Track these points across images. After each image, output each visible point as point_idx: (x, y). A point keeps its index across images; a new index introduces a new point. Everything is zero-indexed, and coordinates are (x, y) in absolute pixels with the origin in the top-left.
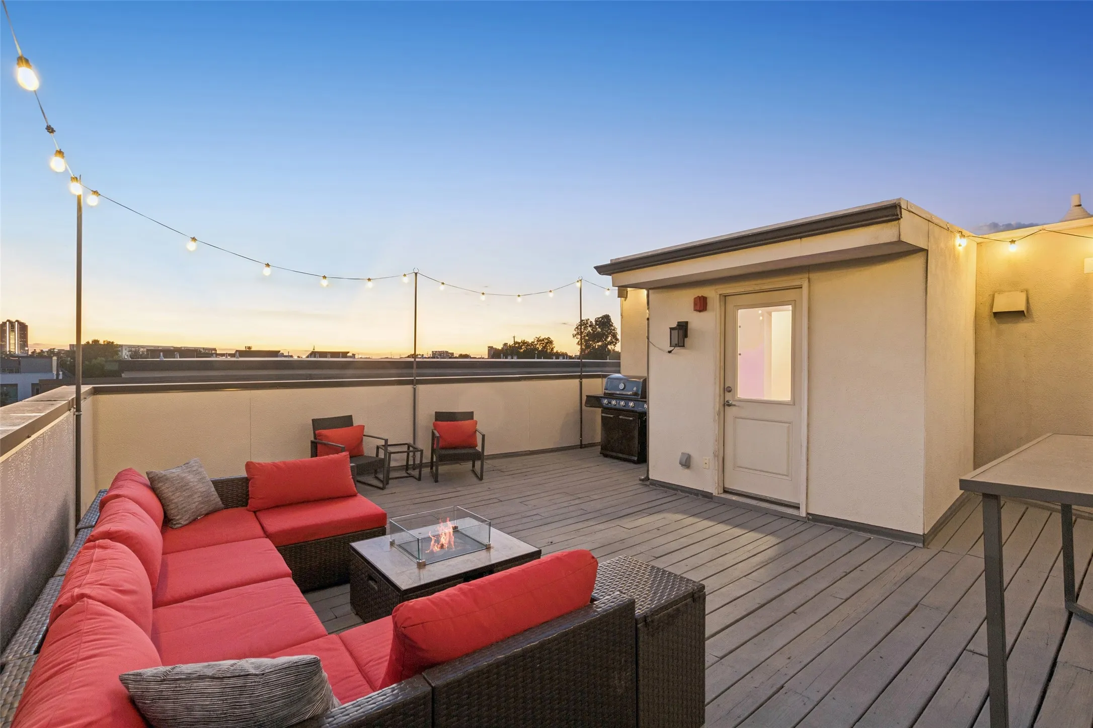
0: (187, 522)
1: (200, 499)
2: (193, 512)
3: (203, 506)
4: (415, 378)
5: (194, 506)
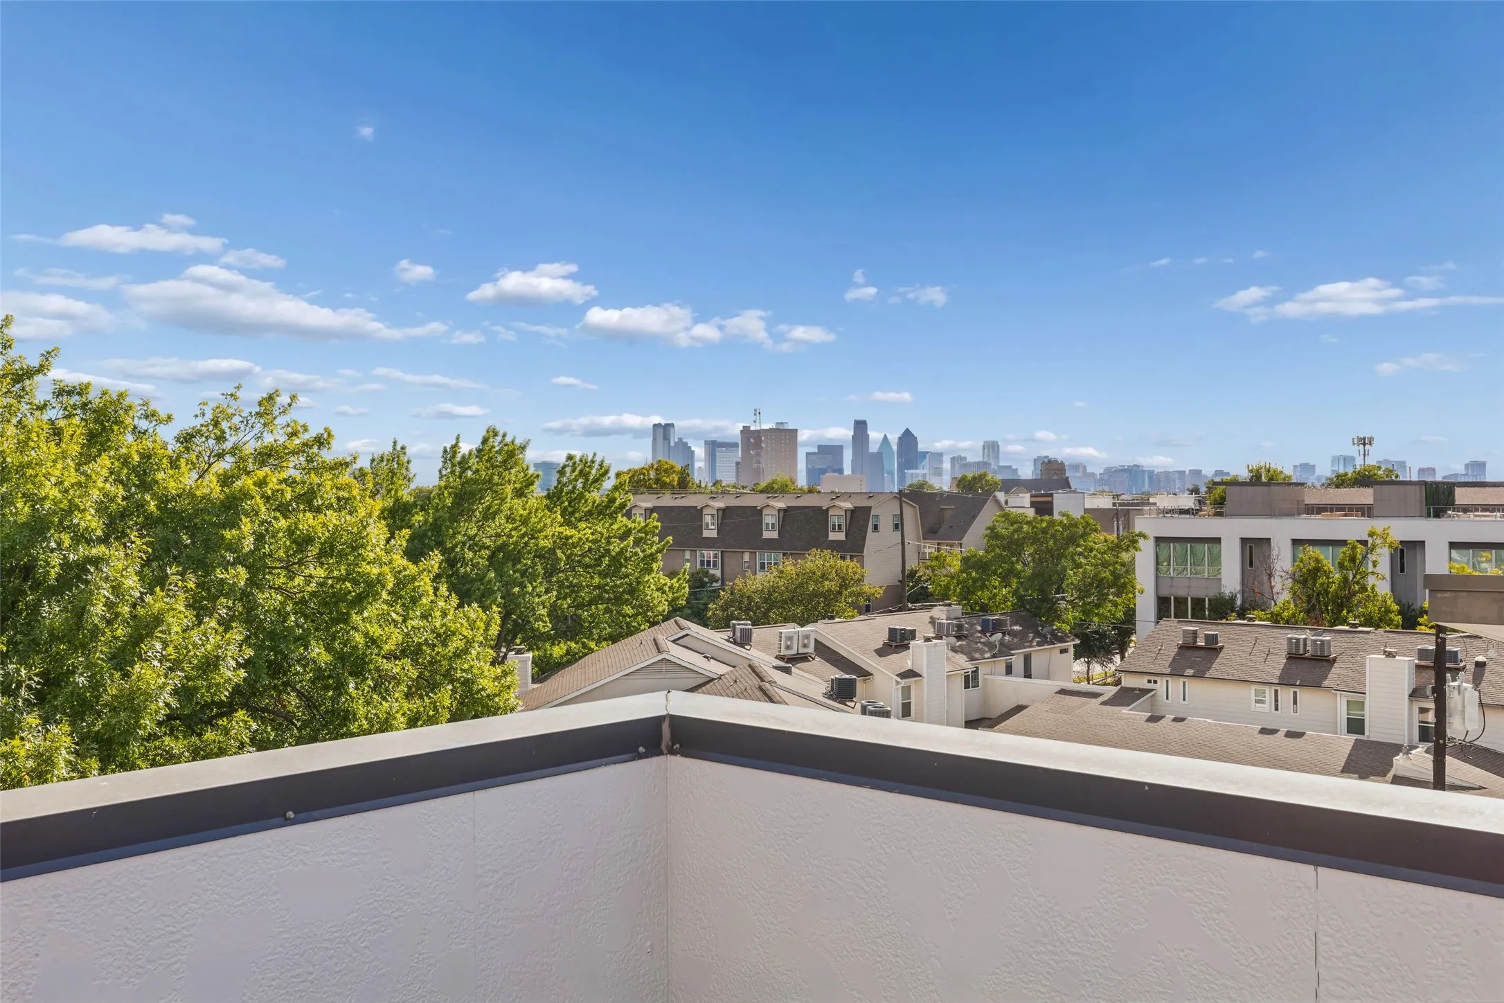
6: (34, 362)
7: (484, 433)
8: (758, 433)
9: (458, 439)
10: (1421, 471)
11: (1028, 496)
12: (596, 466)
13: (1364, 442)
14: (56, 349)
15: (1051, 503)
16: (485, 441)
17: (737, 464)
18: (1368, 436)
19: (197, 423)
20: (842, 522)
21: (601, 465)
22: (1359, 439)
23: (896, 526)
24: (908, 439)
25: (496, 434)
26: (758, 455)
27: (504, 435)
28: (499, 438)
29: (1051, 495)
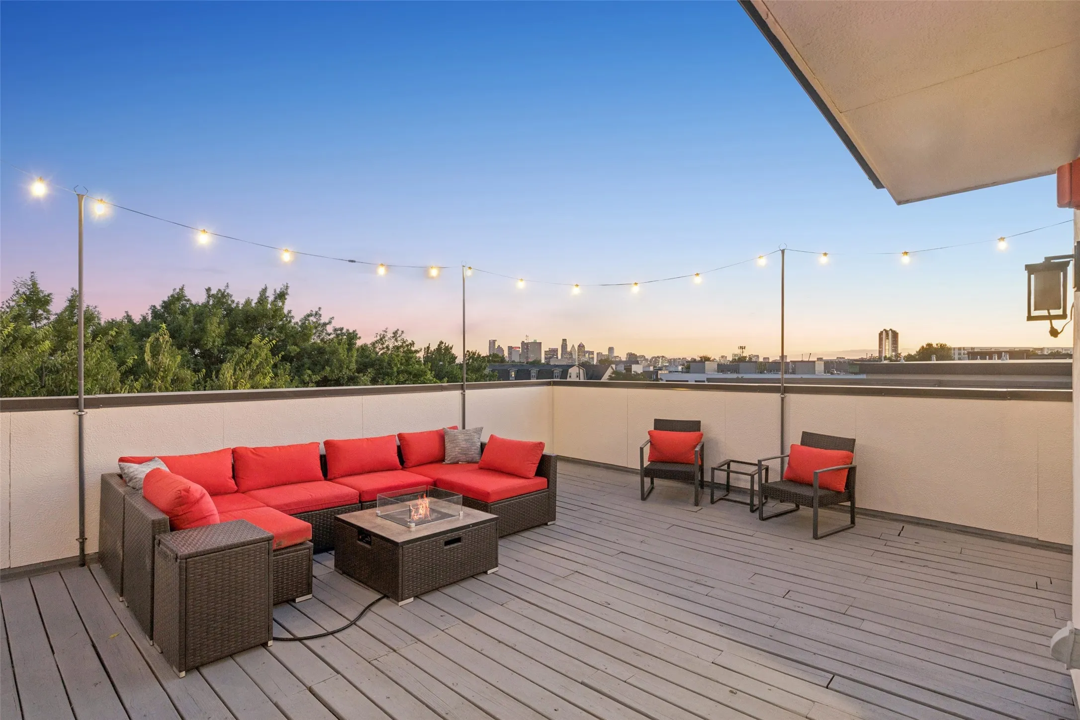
0: (449, 462)
1: (460, 451)
2: (452, 458)
3: (461, 456)
4: (783, 385)
5: (454, 454)
6: (327, 321)
7: (439, 343)
8: (527, 344)
9: (429, 344)
10: (764, 358)
11: (623, 366)
12: (477, 354)
13: (742, 348)
14: (333, 317)
15: (631, 368)
16: (439, 345)
17: (520, 355)
18: (743, 346)
19: (376, 339)
20: (559, 375)
21: (478, 354)
22: (741, 347)
23: (577, 376)
24: (581, 346)
25: (443, 343)
26: (527, 351)
27: (445, 344)
28: (444, 345)
29: (631, 366)
